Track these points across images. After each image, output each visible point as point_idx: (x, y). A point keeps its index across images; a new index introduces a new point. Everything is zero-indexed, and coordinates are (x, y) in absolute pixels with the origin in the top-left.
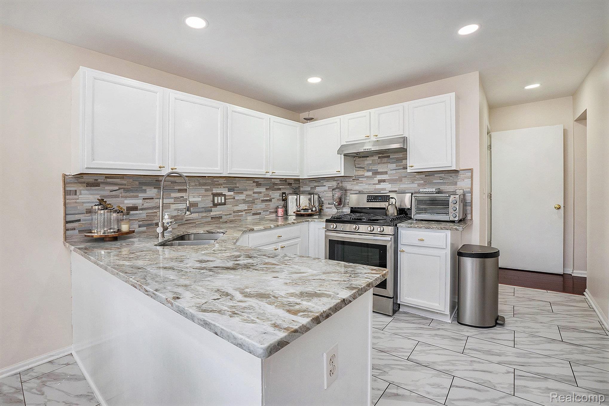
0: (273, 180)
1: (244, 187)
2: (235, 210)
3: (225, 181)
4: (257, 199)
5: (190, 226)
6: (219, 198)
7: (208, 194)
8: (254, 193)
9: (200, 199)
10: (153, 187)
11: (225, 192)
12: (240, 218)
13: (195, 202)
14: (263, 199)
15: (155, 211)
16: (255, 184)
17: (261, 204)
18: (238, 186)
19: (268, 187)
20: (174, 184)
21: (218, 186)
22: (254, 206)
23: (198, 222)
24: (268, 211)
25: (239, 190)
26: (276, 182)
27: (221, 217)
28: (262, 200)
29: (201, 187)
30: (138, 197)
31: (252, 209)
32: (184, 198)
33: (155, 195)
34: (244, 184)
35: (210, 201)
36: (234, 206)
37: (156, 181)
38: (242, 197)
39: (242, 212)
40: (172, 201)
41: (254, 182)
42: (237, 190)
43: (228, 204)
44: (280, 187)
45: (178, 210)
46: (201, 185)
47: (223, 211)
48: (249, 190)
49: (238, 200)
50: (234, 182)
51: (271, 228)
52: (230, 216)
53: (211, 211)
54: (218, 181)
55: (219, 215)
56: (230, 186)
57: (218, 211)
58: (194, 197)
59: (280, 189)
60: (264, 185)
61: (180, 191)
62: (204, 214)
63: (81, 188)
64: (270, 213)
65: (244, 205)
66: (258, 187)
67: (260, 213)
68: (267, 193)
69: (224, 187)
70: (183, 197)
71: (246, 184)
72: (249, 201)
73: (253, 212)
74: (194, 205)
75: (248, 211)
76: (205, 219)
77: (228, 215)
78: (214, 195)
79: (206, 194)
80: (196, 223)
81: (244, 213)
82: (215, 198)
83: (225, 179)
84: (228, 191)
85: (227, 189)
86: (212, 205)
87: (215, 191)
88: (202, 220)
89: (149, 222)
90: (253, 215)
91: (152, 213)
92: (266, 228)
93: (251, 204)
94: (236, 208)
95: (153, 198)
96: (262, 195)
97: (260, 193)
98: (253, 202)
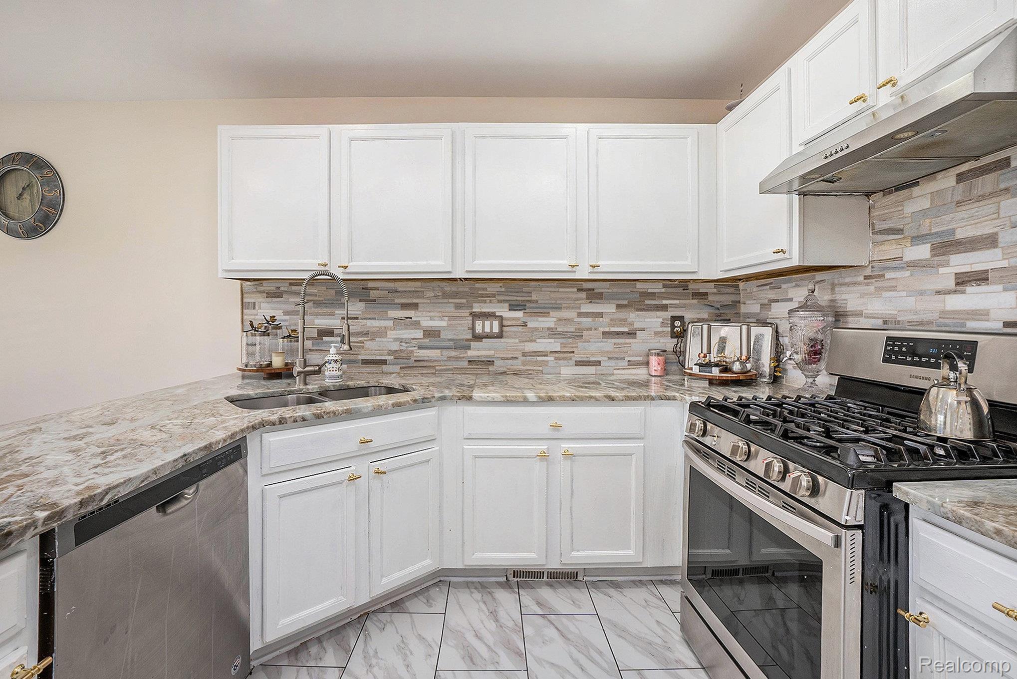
0: (639, 285)
1: (553, 302)
2: (527, 350)
3: (503, 289)
4: (590, 329)
5: (424, 372)
6: (487, 323)
7: (462, 315)
8: (580, 315)
9: (444, 324)
10: (358, 300)
12: (540, 368)
13: (434, 329)
14: (607, 329)
15: (360, 339)
16: (583, 295)
17: (602, 342)
18: (534, 297)
19: (625, 302)
20: (394, 295)
21: (486, 299)
22: (580, 344)
23: (440, 366)
24: (623, 359)
25: (537, 308)
26: (650, 291)
27: (491, 363)
28: (604, 333)
29: (446, 301)
30: (334, 315)
31: (573, 352)
32: (413, 319)
33: (360, 313)
34: (553, 295)
35: (467, 328)
36: (526, 341)
37: (363, 289)
38: (548, 322)
39: (546, 356)
40: (390, 323)
41: (579, 290)
42: (531, 308)
43: (508, 337)
44: (665, 302)
45: (401, 341)
46: (446, 295)
47: (495, 350)
48: (567, 308)
49: (536, 329)
50: (524, 289)
51: (525, 402)
52: (515, 361)
53: (469, 348)
54: (485, 289)
55: (486, 356)
56: (515, 298)
57: (485, 349)
58: (432, 319)
59: (664, 308)
60: (611, 297)
61: (405, 306)
62: (453, 353)
63: (261, 300)
64: (628, 365)
65: (552, 340)
66: (594, 301)
67: (598, 363)
68: (622, 315)
69: (500, 301)
70: (411, 318)
71: (558, 295)
72: (566, 332)
73: (577, 357)
74: (430, 333)
75: (562, 355)
76: (454, 363)
77: (507, 359)
78: (475, 316)
79: (458, 314)
80: (437, 368)
81: (553, 359)
82: (477, 322)
83: (501, 285)
84: (510, 310)
85: (507, 305)
86: (470, 337)
87: (477, 309)
88: (450, 363)
89: (352, 357)
90: (576, 365)
91: (357, 342)
92: (509, 398)
93: (570, 340)
94: (530, 347)
95: (357, 318)
96: (606, 320)
97: (601, 315)
98: (578, 335)
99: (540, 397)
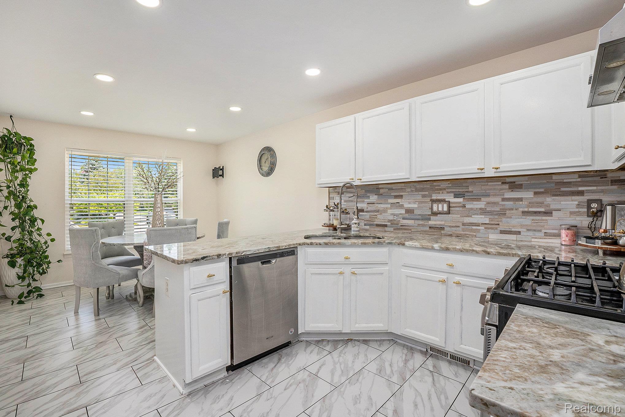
0: (554, 177)
1: (484, 192)
2: (465, 221)
3: (450, 185)
4: (512, 209)
5: (405, 232)
6: (440, 206)
7: (426, 201)
8: (504, 200)
9: (416, 206)
10: (374, 194)
11: (450, 198)
12: (475, 234)
13: (410, 209)
14: (526, 210)
15: (375, 214)
16: (507, 186)
17: (522, 218)
18: (470, 189)
19: (542, 190)
20: (391, 191)
21: (439, 191)
22: (504, 219)
23: (414, 229)
24: (540, 231)
25: (472, 196)
26: (565, 181)
27: (443, 229)
28: (523, 212)
29: (417, 193)
30: (364, 202)
31: (499, 224)
32: (400, 204)
33: (375, 201)
34: (483, 187)
35: (428, 208)
36: (465, 216)
37: (377, 188)
38: (481, 205)
39: (479, 226)
40: (389, 206)
41: (503, 183)
42: (468, 196)
43: (453, 214)
44: (580, 189)
45: (394, 215)
46: (417, 190)
47: (445, 221)
48: (494, 195)
49: (472, 209)
50: (464, 185)
51: (433, 249)
52: (458, 228)
53: (430, 219)
54: (439, 186)
55: (440, 225)
56: (458, 190)
57: (439, 221)
58: (409, 203)
59: (581, 193)
60: (528, 187)
61: (396, 197)
62: (421, 222)
63: (335, 196)
64: (545, 236)
65: (483, 216)
66: (514, 190)
67: (519, 233)
68: (539, 199)
69: (448, 193)
70: (399, 203)
71: (487, 187)
72: (493, 211)
73: (501, 228)
74: (409, 211)
75: (490, 226)
76: (421, 228)
77: (453, 227)
78: (433, 201)
79: (424, 201)
80: (412, 230)
81: (483, 228)
82: (434, 205)
83: (449, 182)
84: (454, 197)
85: (452, 194)
86: (430, 213)
87: (434, 197)
88: (419, 228)
89: (372, 223)
90: (500, 233)
91: (373, 215)
92: (424, 247)
93: (496, 217)
94: (467, 220)
95: (374, 203)
96: (525, 203)
97: (521, 199)
98: (502, 213)
99: (441, 247)
